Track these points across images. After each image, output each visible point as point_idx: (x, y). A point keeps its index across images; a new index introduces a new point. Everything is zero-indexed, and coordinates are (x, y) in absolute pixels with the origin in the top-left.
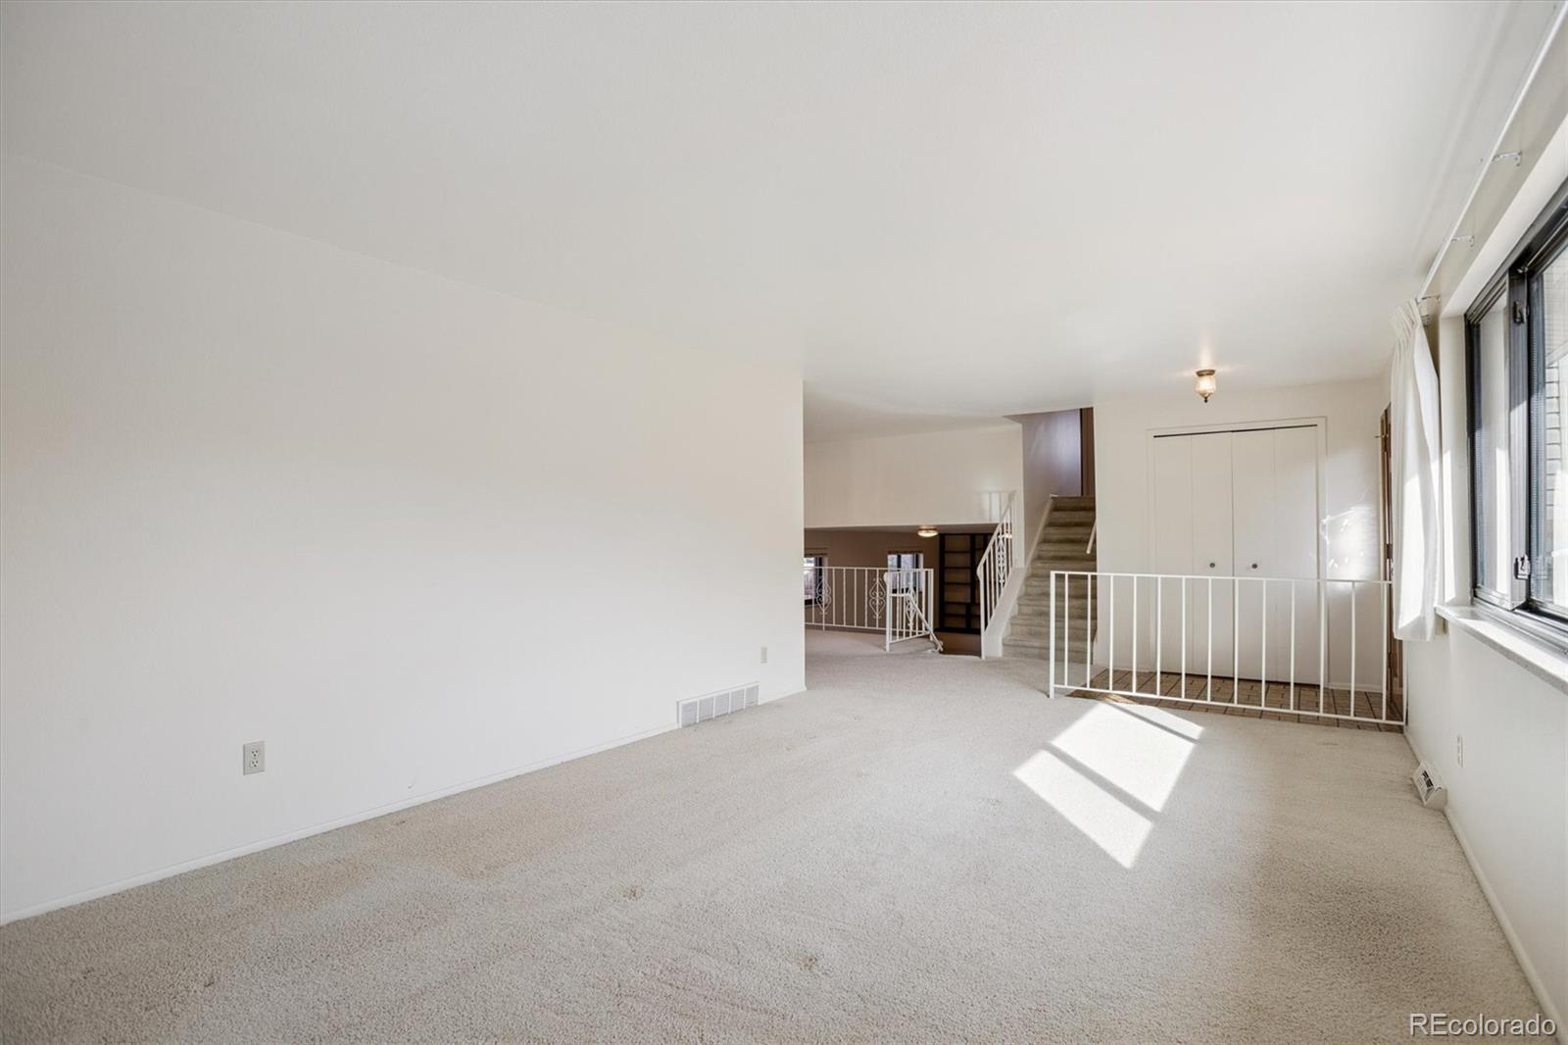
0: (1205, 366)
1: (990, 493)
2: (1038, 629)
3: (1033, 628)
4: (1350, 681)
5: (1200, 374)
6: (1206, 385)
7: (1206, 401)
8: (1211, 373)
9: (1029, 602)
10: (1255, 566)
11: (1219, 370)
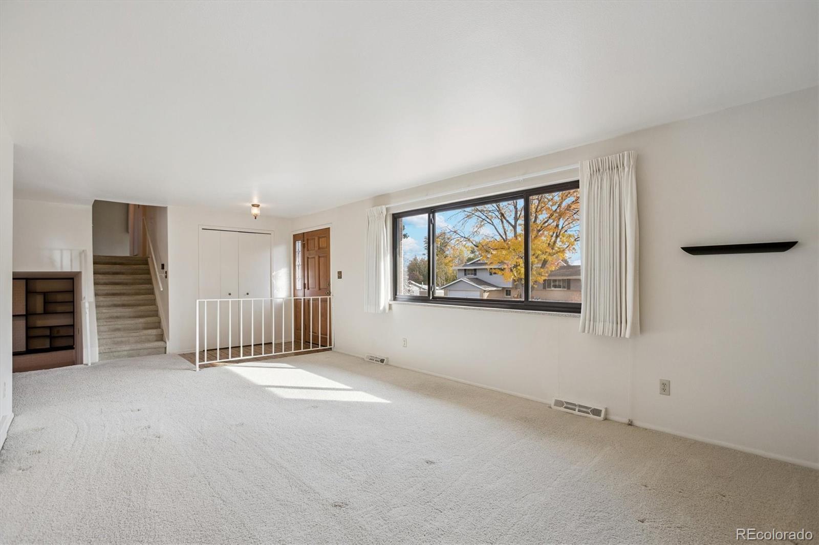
0: (256, 202)
1: (62, 250)
2: (119, 340)
3: (115, 339)
4: (282, 339)
5: (253, 205)
6: (255, 211)
7: (256, 218)
8: (258, 206)
9: (105, 323)
10: (248, 294)
11: (261, 205)
